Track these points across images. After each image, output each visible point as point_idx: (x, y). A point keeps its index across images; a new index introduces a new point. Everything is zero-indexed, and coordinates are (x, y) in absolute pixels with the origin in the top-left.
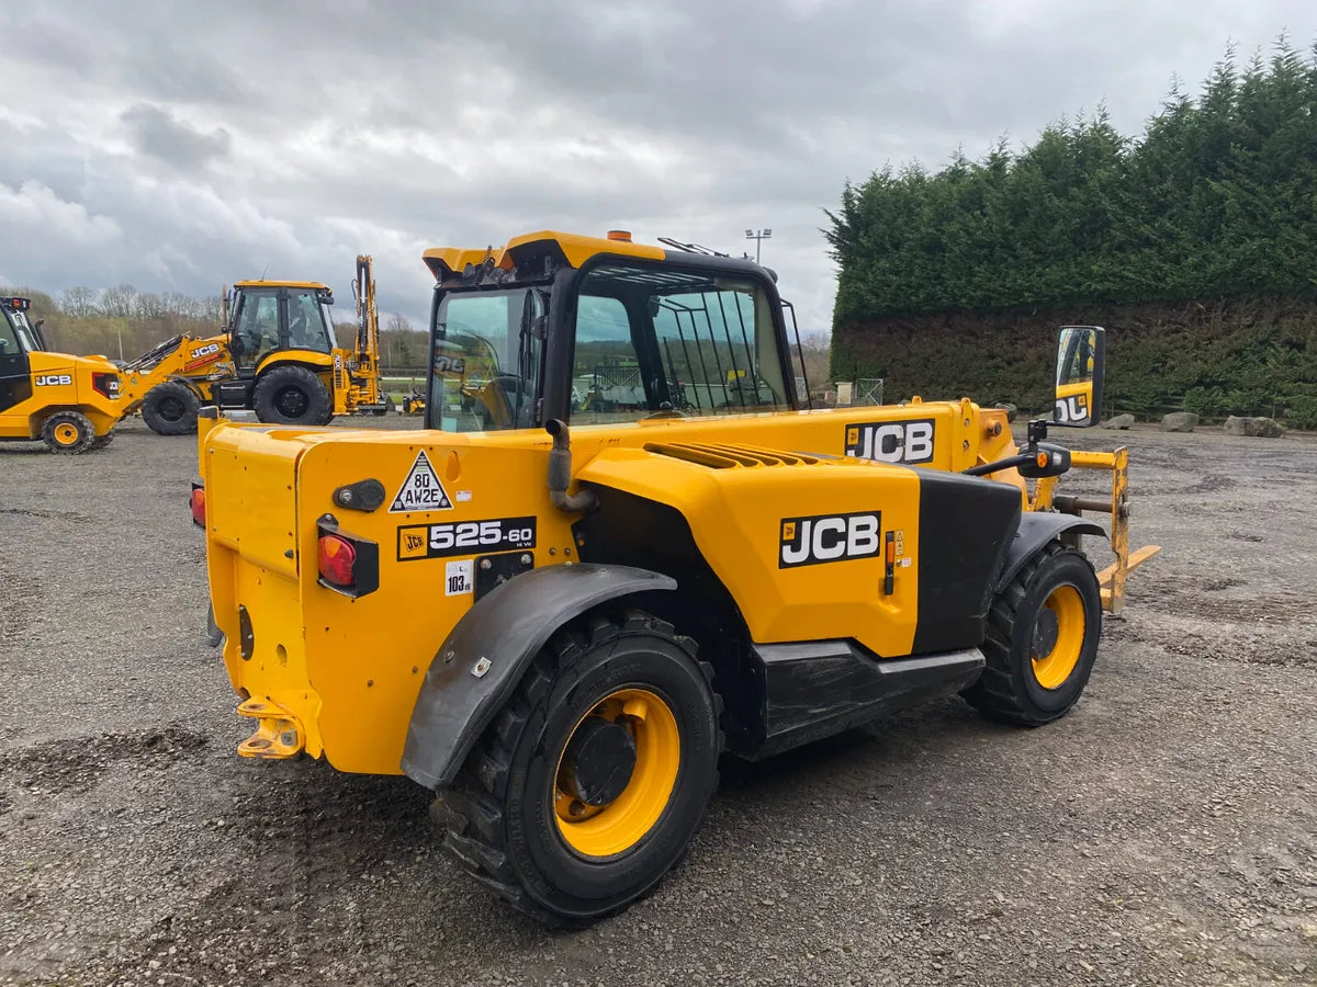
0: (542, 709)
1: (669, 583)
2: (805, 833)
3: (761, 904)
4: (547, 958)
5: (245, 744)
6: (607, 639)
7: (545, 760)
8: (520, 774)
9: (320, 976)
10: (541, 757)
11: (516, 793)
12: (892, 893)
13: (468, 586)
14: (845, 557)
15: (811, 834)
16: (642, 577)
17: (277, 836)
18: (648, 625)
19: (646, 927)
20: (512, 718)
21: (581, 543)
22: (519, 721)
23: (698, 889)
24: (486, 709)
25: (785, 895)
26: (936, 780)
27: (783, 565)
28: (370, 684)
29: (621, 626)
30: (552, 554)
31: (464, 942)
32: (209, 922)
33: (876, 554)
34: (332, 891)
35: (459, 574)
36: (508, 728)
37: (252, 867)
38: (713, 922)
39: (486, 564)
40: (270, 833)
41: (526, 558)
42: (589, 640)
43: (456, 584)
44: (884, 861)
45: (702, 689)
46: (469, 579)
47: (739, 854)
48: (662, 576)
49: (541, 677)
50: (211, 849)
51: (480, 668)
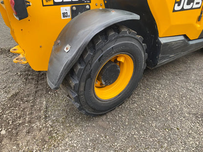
0: (90, 64)
1: (137, 17)
2: (162, 85)
3: (151, 109)
4: (93, 125)
5: (15, 59)
6: (113, 38)
7: (91, 79)
8: (83, 84)
9: (33, 127)
10: (90, 79)
11: (82, 89)
12: (188, 108)
13: (69, 16)
14: (192, 8)
15: (163, 86)
16: (127, 14)
17: (31, 79)
18: (128, 32)
19: (120, 116)
20: (79, 67)
21: (106, 2)
22: (82, 68)
23: (134, 103)
24: (69, 64)
25: (158, 107)
26: (194, 70)
27: (174, 11)
28: (41, 47)
29: (119, 33)
30: (96, 5)
31: (72, 117)
32: (9, 105)
33: (199, 8)
34: (41, 96)
35: (65, 12)
36: (78, 70)
37: (23, 88)
38: (139, 115)
39: (74, 8)
40: (30, 77)
41: (88, 7)
42: (107, 39)
43: (65, 15)
44: (184, 96)
45: (143, 53)
46: (69, 13)
47: (144, 91)
48: (134, 14)
49: (89, 53)
50: (15, 82)
51: (67, 49)
